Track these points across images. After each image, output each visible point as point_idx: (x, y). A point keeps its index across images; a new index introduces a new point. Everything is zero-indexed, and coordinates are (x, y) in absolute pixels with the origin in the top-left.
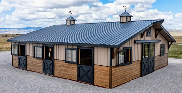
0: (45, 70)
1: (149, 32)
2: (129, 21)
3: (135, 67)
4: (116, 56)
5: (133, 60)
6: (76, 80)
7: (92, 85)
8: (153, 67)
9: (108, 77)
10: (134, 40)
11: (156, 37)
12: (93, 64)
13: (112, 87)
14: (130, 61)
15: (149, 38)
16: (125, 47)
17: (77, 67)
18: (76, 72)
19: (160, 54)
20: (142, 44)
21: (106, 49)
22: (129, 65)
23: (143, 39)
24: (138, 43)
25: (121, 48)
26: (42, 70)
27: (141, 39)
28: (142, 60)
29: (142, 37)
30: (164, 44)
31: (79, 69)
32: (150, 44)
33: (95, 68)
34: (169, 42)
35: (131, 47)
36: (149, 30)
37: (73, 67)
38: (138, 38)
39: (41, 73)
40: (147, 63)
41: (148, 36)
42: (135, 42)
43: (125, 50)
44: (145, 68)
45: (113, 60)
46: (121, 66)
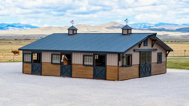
0: (63, 73)
1: (146, 42)
2: (130, 33)
3: (135, 69)
4: (122, 59)
5: (133, 64)
6: (92, 78)
7: (105, 80)
8: (150, 71)
9: (116, 74)
10: (133, 49)
11: (152, 46)
12: (105, 66)
13: (119, 80)
14: (130, 64)
15: (146, 48)
16: (127, 54)
17: (93, 69)
18: (92, 72)
19: (157, 62)
20: (140, 52)
21: (115, 55)
22: (130, 67)
23: (140, 48)
24: (136, 51)
25: (125, 55)
26: (60, 73)
27: (139, 48)
28: (140, 65)
29: (140, 47)
30: (162, 53)
31: (94, 70)
32: (147, 52)
33: (107, 68)
34: (167, 51)
35: (132, 54)
36: (146, 41)
37: (89, 68)
38: (137, 48)
39: (58, 76)
40: (144, 68)
41: (145, 46)
42: (134, 51)
43: (127, 56)
44: (142, 72)
45: (120, 62)
46: (124, 66)
